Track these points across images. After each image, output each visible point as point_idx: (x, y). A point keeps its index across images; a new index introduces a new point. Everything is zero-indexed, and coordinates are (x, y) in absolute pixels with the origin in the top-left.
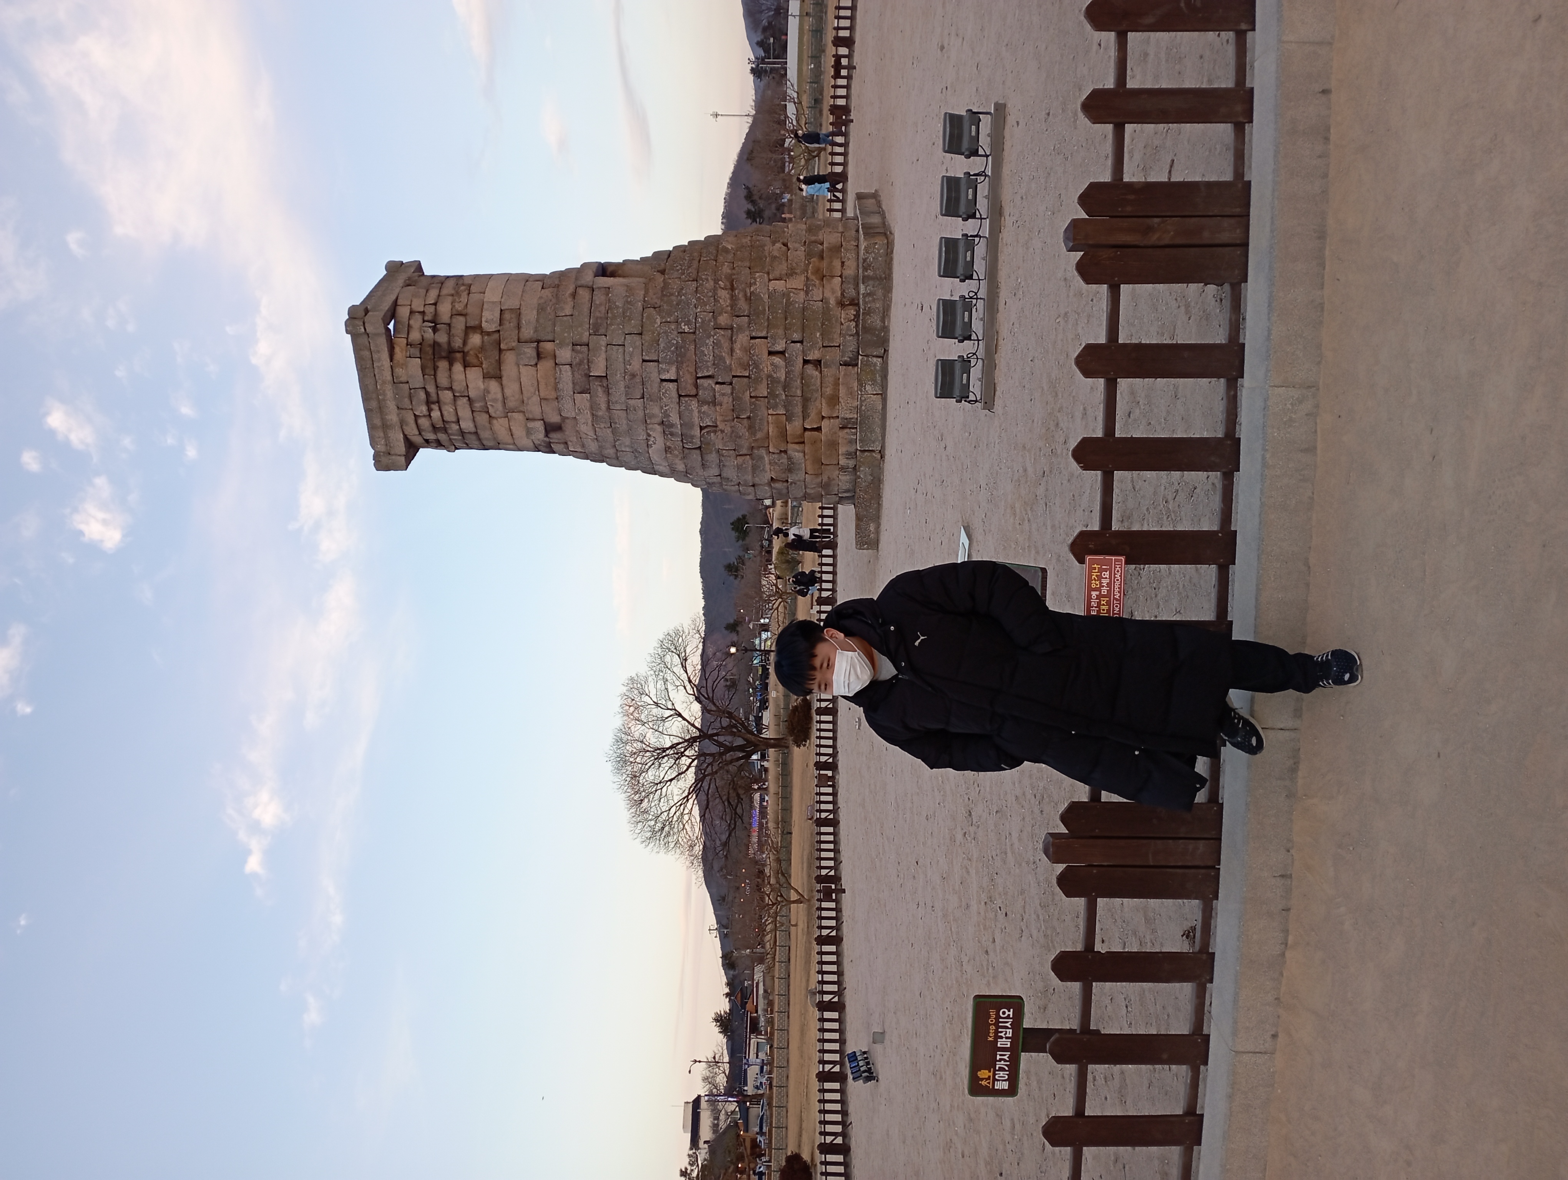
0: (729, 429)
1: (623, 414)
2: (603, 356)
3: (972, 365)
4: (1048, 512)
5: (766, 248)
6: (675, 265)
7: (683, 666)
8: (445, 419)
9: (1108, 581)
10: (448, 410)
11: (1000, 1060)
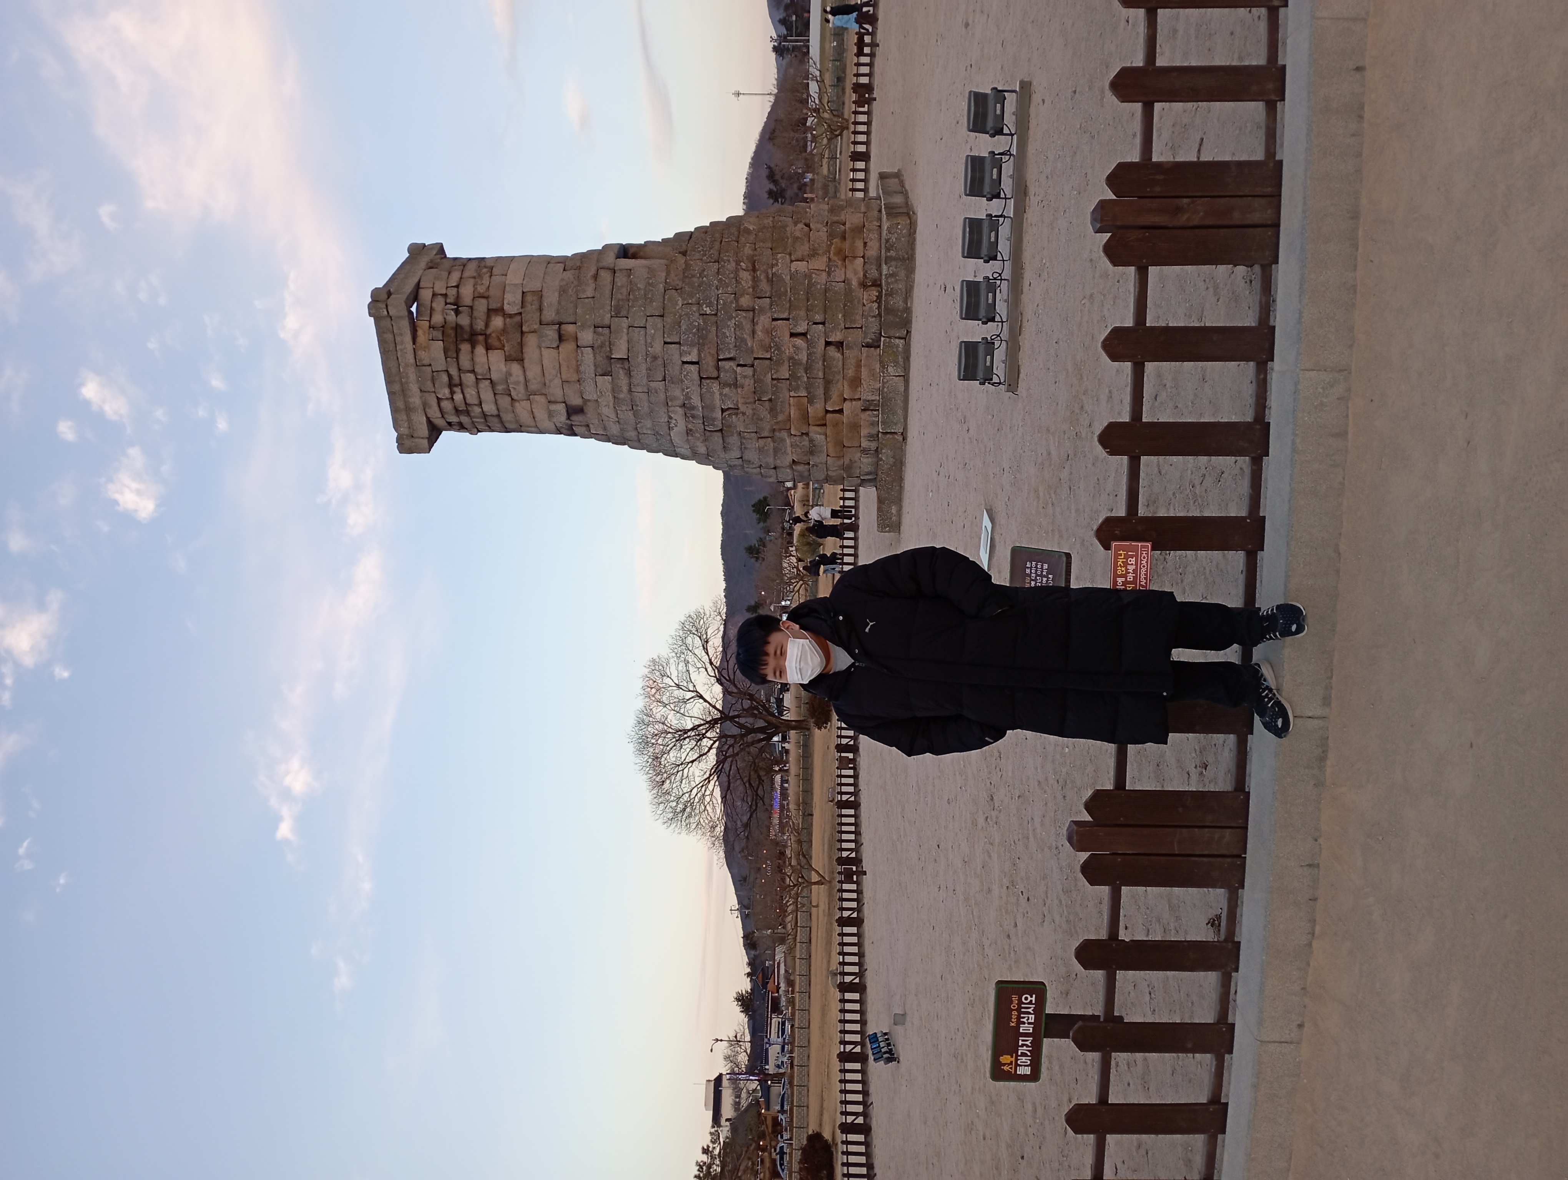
0: (751, 412)
1: (644, 397)
2: (625, 338)
3: (996, 347)
4: (1072, 496)
5: (788, 229)
6: (696, 246)
7: (704, 648)
8: (467, 402)
9: (1134, 567)
10: (471, 393)
11: (1023, 1045)
